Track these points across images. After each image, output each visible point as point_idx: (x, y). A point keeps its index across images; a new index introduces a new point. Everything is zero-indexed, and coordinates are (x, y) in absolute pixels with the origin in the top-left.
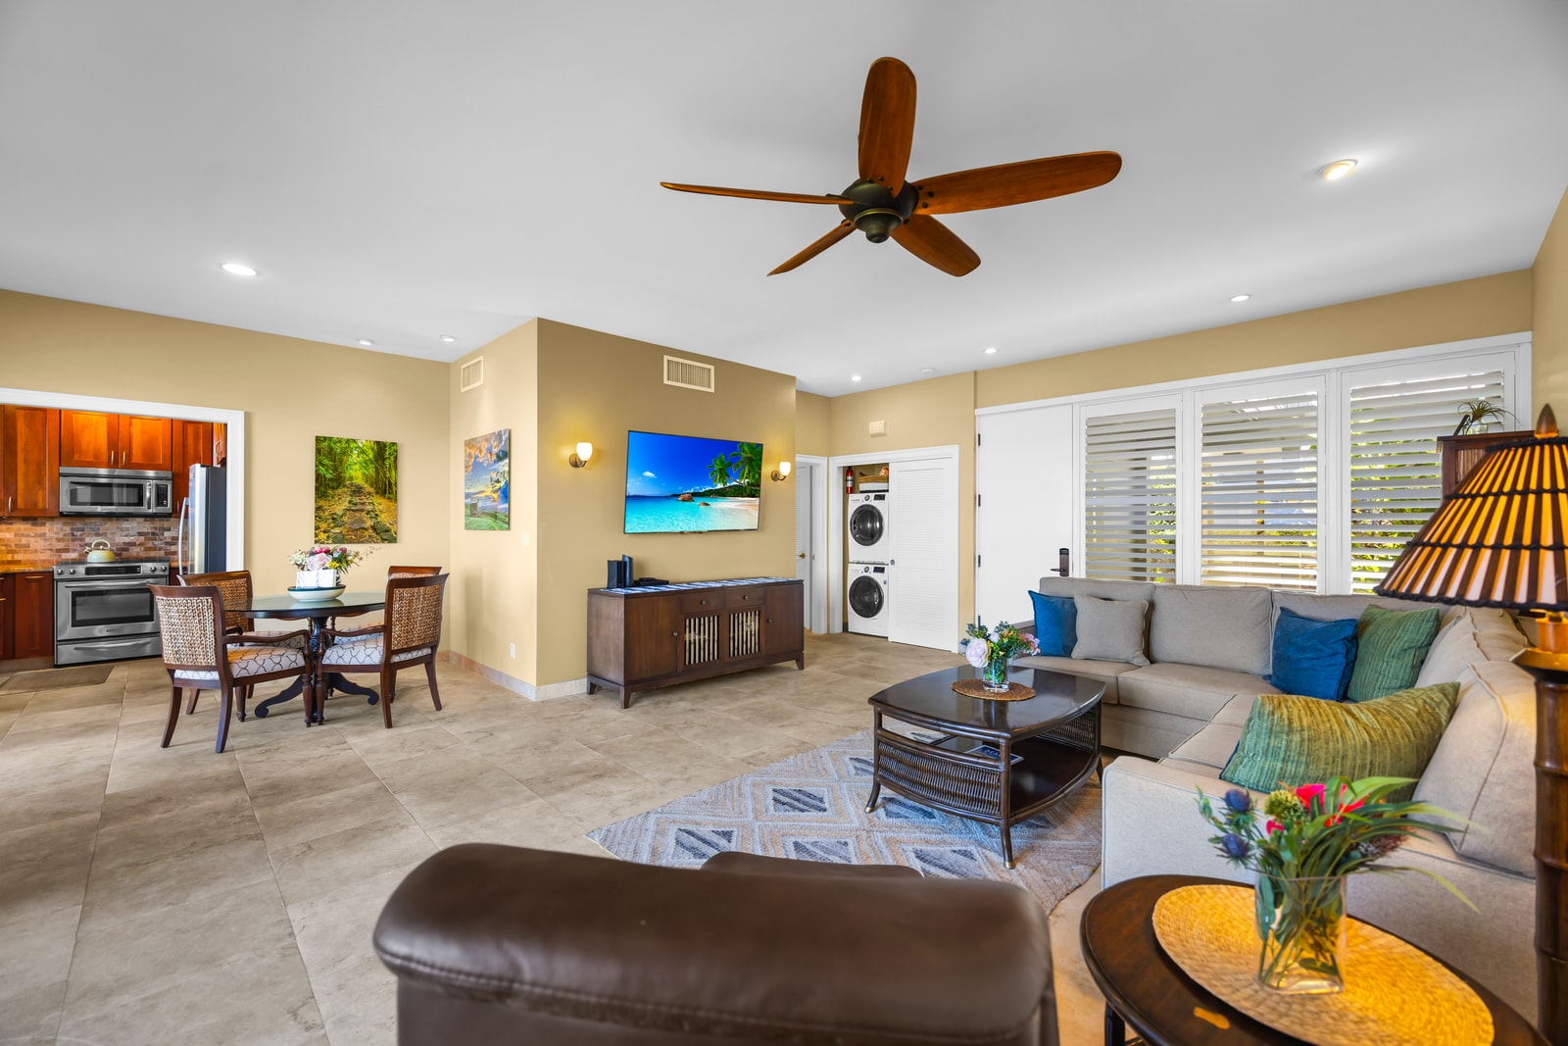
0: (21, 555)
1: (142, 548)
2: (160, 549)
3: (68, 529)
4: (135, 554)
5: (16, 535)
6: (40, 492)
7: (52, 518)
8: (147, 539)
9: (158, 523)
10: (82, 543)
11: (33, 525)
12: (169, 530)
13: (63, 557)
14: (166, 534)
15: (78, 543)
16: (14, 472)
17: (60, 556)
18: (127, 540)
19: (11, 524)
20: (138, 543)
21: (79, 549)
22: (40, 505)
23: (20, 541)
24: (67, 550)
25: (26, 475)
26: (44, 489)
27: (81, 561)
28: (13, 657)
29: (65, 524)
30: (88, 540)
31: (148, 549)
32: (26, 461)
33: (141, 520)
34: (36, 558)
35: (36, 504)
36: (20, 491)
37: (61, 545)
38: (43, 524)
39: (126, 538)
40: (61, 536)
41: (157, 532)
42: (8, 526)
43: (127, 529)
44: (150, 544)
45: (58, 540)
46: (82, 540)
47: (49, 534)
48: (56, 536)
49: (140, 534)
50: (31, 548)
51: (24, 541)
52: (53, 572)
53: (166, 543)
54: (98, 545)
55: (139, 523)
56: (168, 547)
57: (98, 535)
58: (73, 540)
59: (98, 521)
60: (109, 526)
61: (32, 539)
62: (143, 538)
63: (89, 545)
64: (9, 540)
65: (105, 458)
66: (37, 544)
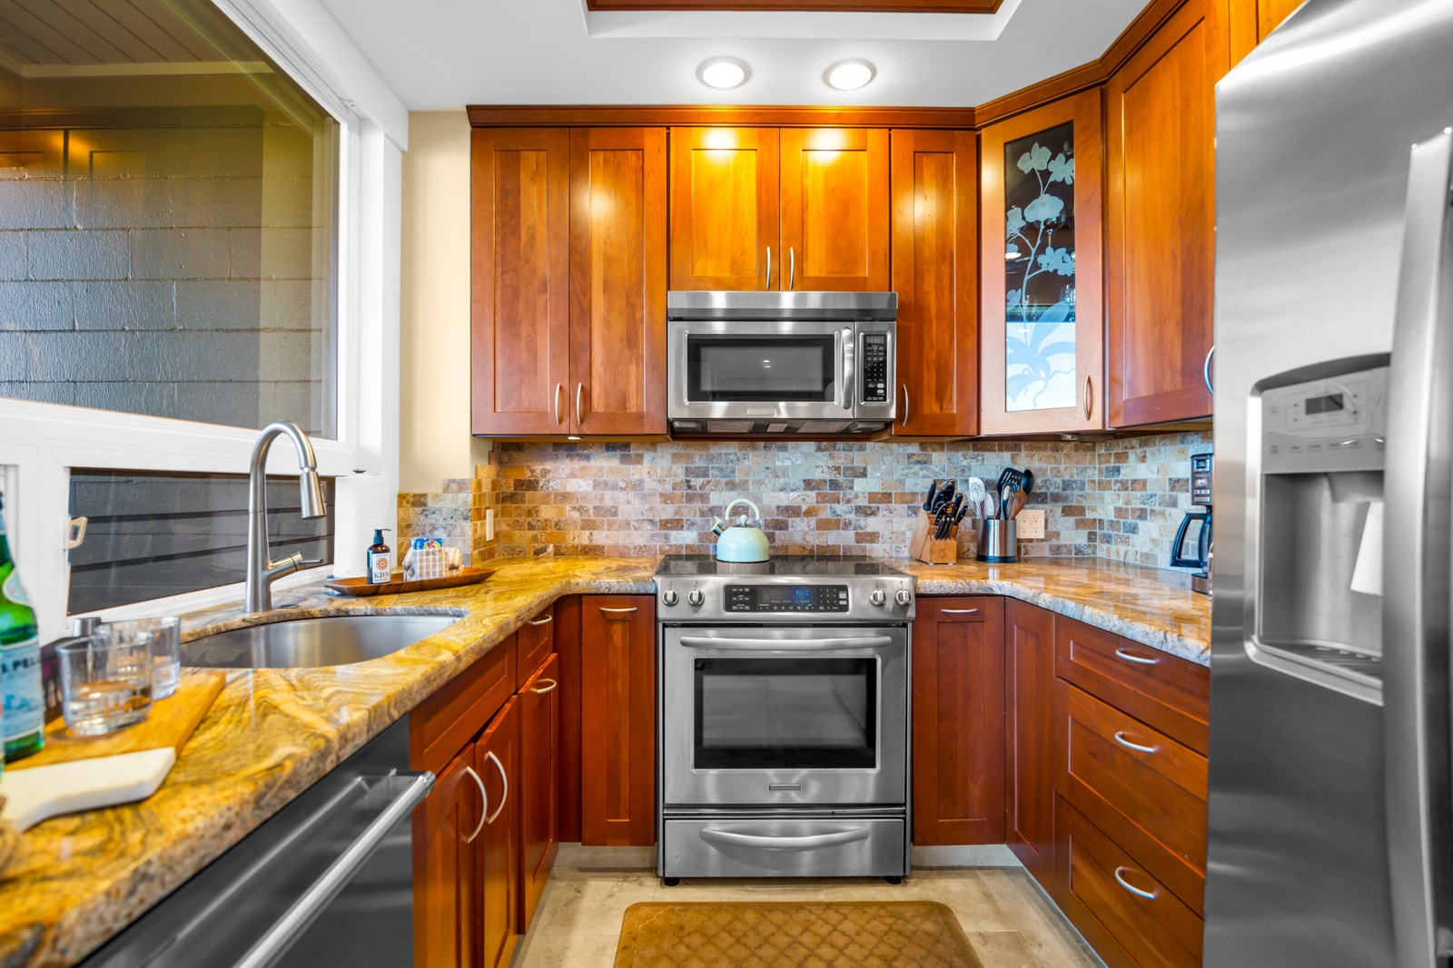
0: (605, 533)
1: (813, 521)
2: (847, 525)
3: (679, 471)
4: (798, 539)
5: (596, 485)
6: (633, 368)
7: (651, 440)
8: (823, 499)
9: (844, 455)
10: (705, 507)
11: (625, 459)
12: (864, 475)
13: (673, 542)
14: (860, 485)
15: (697, 505)
16: (586, 314)
17: (666, 537)
18: (786, 499)
19: (588, 457)
20: (804, 508)
21: (699, 520)
22: (632, 407)
23: (602, 499)
24: (677, 524)
25: (607, 323)
26: (639, 359)
27: (706, 563)
28: (578, 837)
29: (676, 457)
30: (715, 499)
31: (824, 525)
32: (607, 286)
33: (809, 447)
34: (627, 543)
35: (623, 402)
36: (598, 368)
37: (668, 512)
38: (639, 460)
39: (782, 495)
40: (668, 488)
41: (841, 479)
42: (583, 463)
43: (785, 471)
44: (826, 514)
45: (666, 498)
46: (704, 498)
47: (650, 485)
48: (660, 488)
49: (809, 484)
50: (620, 518)
51: (609, 499)
52: (655, 595)
53: (859, 510)
54: (737, 511)
55: (806, 455)
56: (862, 521)
57: (731, 486)
58: (690, 499)
59: (731, 449)
60: (752, 462)
61: (621, 496)
62: (813, 494)
63: (716, 511)
64: (584, 496)
65: (752, 265)
66: (630, 507)
